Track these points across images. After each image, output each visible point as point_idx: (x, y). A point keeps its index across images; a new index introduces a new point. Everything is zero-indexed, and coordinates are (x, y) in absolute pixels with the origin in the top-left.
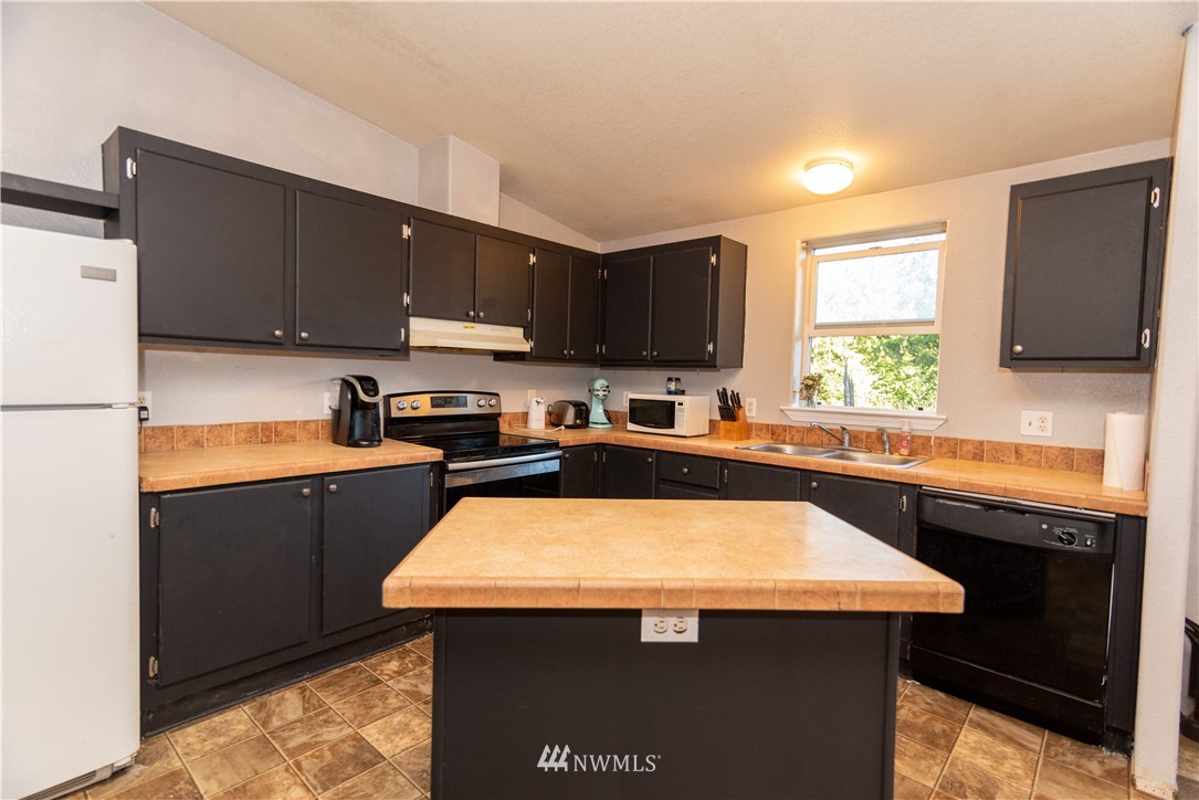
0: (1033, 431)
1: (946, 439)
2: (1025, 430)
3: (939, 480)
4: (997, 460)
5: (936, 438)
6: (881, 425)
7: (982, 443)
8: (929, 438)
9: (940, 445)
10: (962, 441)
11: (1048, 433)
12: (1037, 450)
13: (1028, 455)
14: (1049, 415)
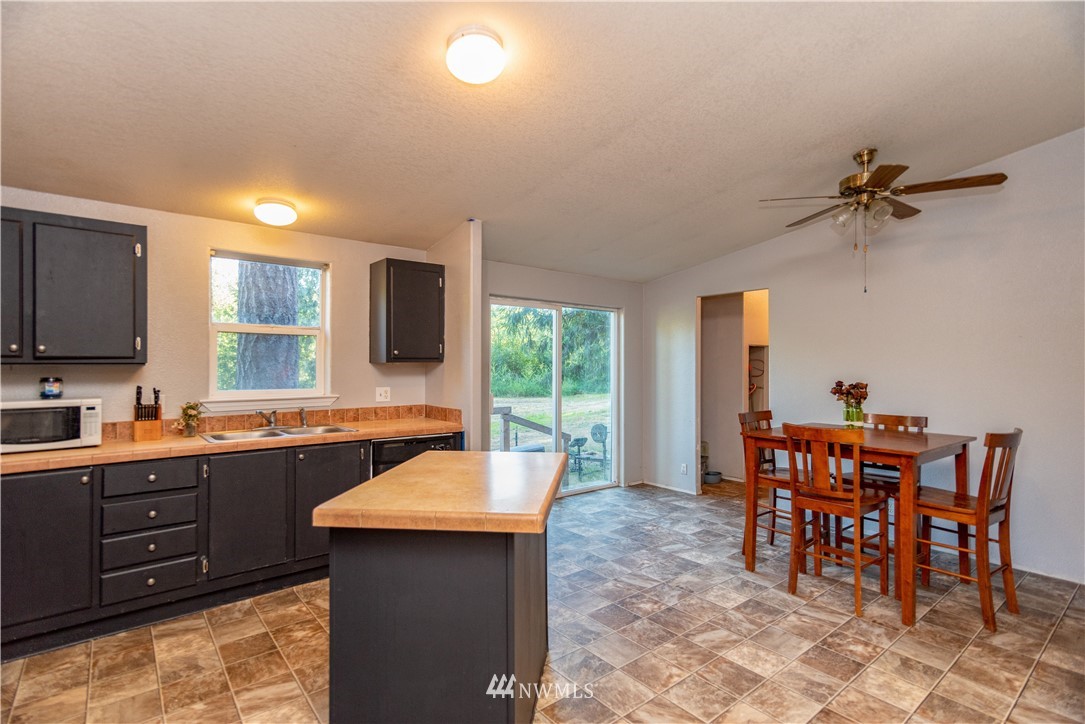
0: (382, 399)
1: (338, 410)
2: (379, 399)
3: (383, 433)
4: (366, 419)
5: (332, 410)
6: (302, 406)
7: (357, 410)
8: (327, 411)
9: (334, 415)
10: (347, 410)
11: (388, 400)
12: (383, 409)
13: (380, 413)
14: (388, 389)
